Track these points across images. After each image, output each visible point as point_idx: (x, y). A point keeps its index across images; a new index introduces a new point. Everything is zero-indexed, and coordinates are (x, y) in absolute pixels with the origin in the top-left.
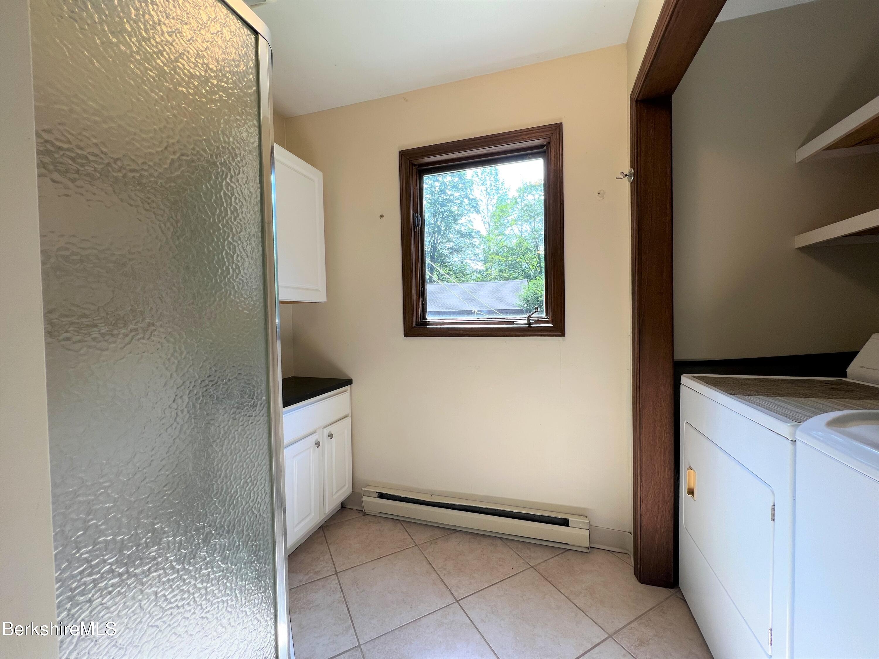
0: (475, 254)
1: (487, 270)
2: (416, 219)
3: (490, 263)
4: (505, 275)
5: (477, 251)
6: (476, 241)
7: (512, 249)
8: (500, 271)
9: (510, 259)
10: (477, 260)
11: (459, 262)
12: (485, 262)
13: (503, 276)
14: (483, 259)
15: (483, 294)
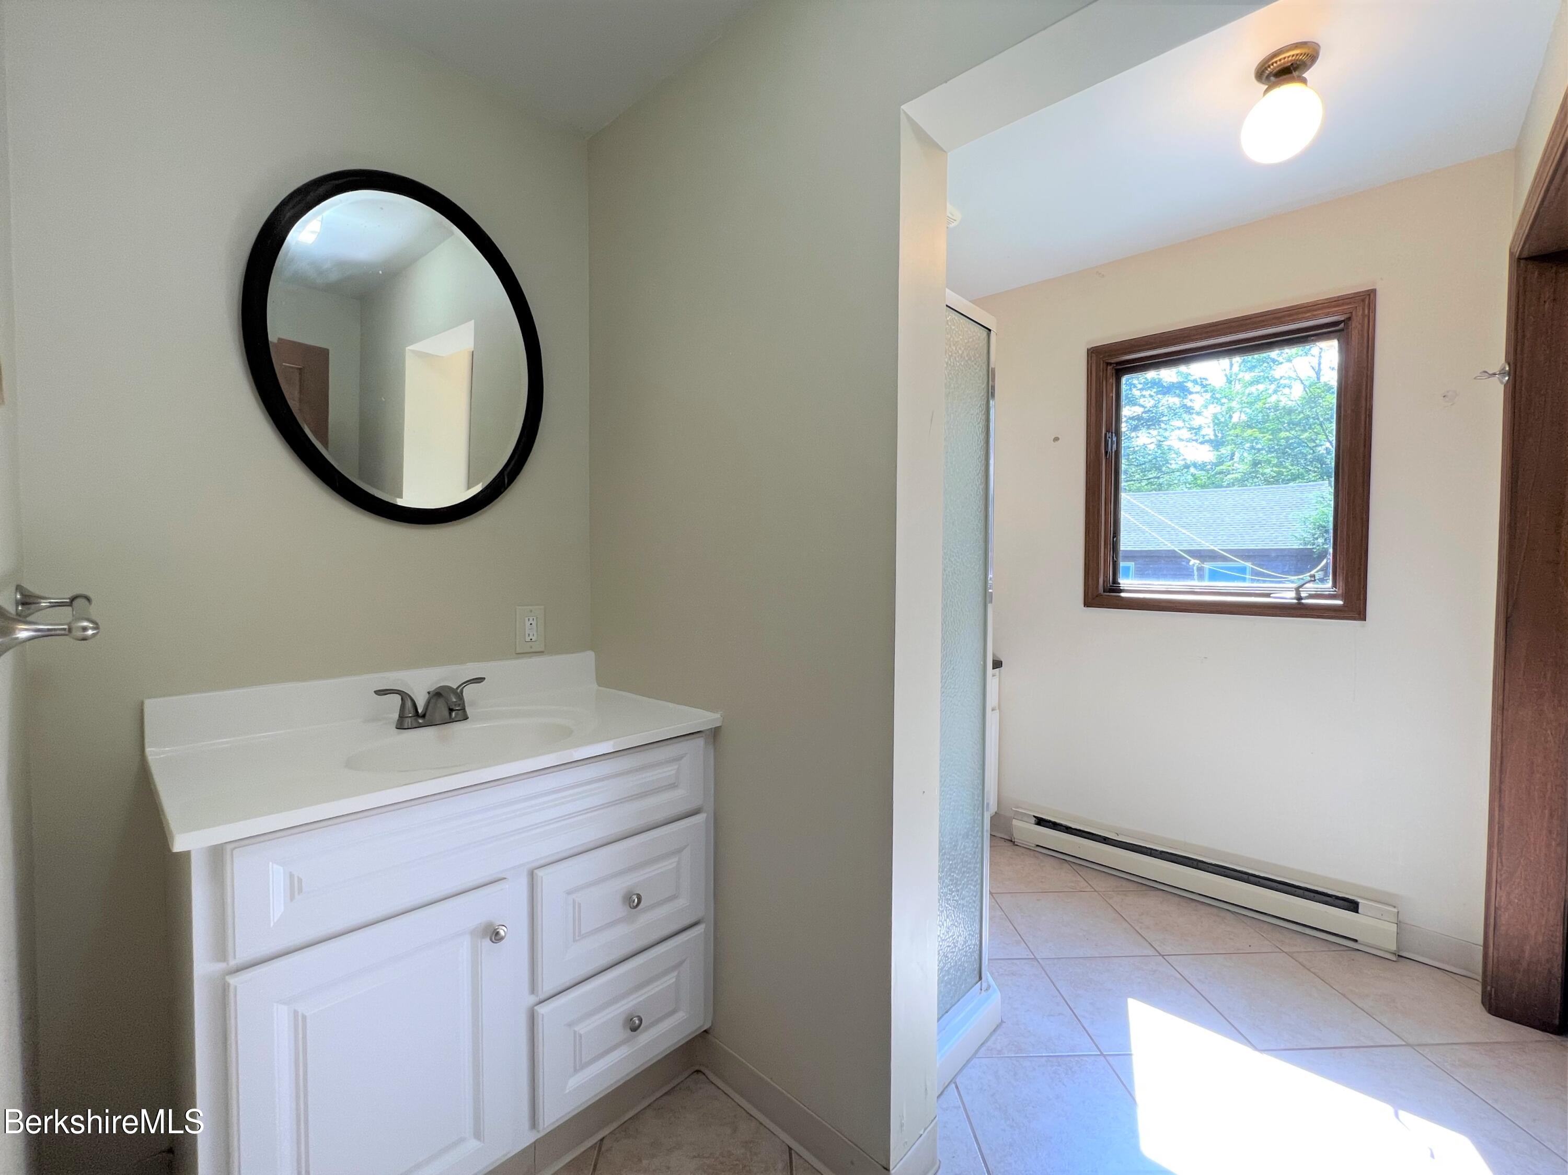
0: (1191, 429)
1: (1221, 463)
2: (1110, 440)
3: (1229, 448)
4: (1267, 471)
5: (1197, 421)
6: (1197, 401)
7: (1290, 412)
8: (1255, 464)
9: (1283, 434)
10: (1196, 440)
11: (1152, 447)
12: (1217, 444)
13: (1263, 474)
14: (1212, 437)
15: (1208, 515)
